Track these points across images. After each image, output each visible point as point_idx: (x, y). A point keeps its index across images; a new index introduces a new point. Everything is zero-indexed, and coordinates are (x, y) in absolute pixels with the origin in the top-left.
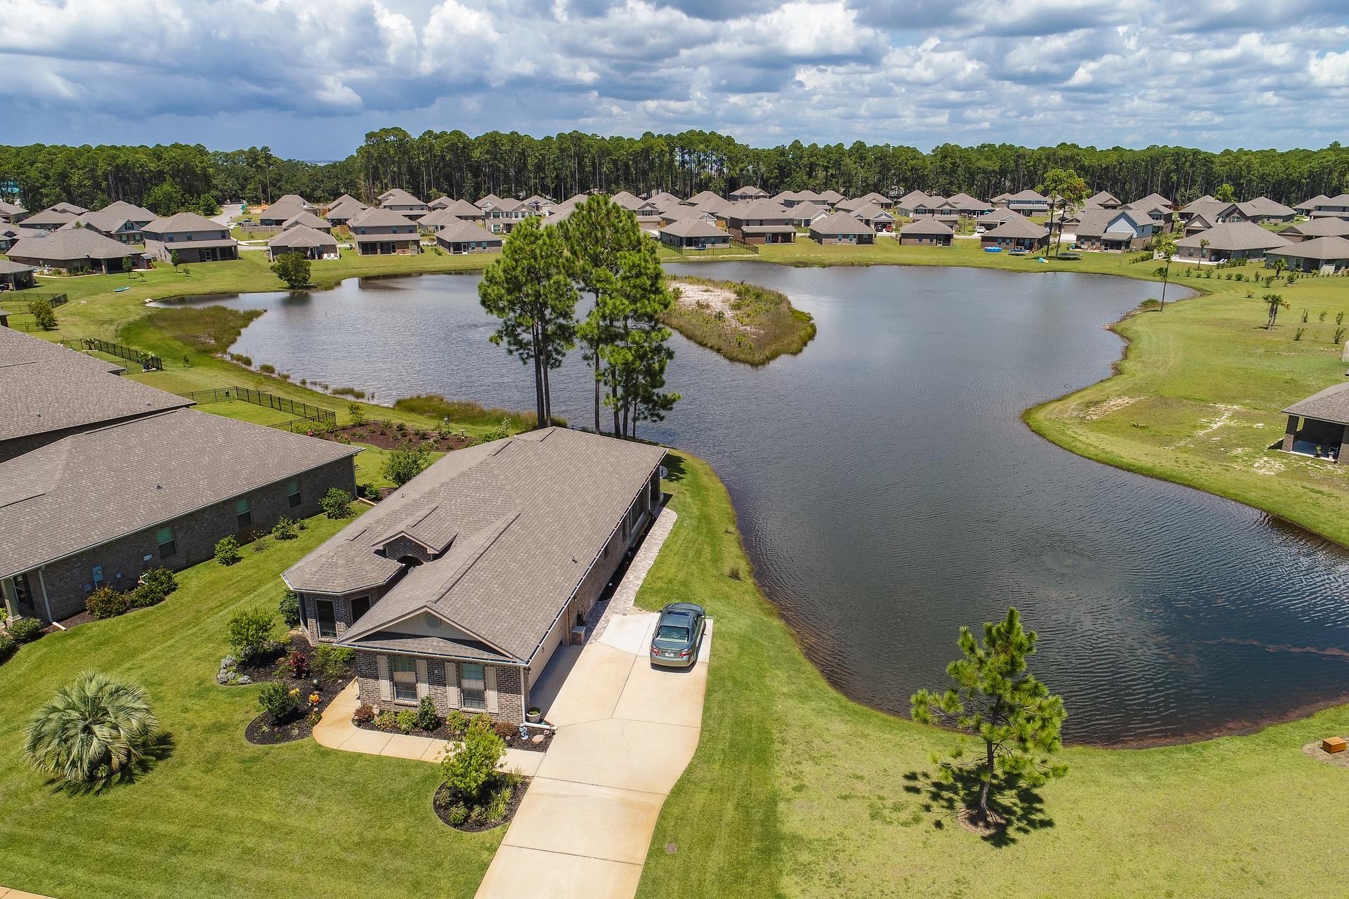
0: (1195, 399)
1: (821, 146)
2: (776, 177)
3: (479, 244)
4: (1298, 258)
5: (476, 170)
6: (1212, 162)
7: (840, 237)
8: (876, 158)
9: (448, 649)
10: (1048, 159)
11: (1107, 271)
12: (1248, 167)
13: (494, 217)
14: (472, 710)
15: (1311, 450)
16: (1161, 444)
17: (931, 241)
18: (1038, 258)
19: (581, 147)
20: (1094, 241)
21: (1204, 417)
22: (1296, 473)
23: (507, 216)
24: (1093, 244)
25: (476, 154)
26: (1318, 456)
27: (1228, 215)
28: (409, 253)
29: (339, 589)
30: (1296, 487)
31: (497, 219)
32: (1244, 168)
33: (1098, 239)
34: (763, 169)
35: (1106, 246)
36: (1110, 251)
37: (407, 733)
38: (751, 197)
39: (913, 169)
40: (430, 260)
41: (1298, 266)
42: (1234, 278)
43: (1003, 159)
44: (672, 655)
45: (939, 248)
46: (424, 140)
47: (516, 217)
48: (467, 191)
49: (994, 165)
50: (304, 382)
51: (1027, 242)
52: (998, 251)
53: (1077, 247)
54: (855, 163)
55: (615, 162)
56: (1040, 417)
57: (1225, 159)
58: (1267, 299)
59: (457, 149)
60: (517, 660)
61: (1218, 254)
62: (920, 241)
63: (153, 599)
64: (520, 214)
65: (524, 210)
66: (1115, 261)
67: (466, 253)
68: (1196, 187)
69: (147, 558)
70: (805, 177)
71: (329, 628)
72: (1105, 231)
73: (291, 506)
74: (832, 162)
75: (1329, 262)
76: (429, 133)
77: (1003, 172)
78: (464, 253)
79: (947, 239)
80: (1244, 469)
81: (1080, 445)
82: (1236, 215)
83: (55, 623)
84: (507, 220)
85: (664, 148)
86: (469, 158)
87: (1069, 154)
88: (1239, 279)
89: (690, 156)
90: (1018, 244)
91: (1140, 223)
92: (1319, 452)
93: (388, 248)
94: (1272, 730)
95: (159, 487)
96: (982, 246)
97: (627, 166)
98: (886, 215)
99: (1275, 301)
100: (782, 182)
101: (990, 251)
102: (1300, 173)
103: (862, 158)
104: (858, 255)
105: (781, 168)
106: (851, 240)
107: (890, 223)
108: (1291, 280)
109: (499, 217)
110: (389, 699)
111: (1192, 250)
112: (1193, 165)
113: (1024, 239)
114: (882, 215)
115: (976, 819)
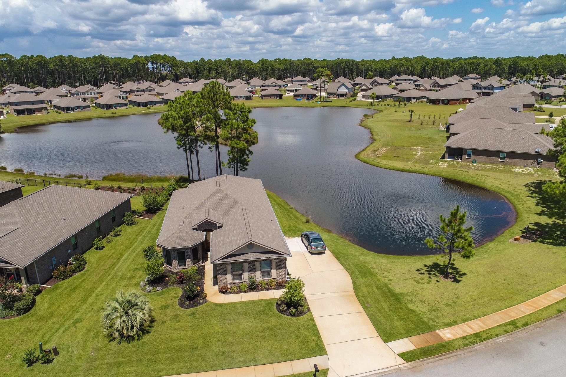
0: (406, 146)
1: (213, 60)
2: (195, 74)
3: (79, 107)
4: (404, 97)
5: (52, 73)
6: (359, 65)
7: (239, 97)
8: (236, 65)
9: (258, 256)
10: (301, 64)
11: (342, 105)
12: (371, 66)
13: (76, 95)
14: (265, 279)
15: (454, 158)
16: (407, 161)
17: (275, 97)
18: (317, 102)
19: (105, 62)
20: (334, 94)
21: (414, 151)
22: (453, 166)
23: (83, 94)
24: (333, 96)
25: (52, 66)
26: (456, 160)
27: (373, 83)
28: (43, 114)
29: (190, 245)
30: (455, 170)
31: (78, 96)
32: (369, 66)
33: (335, 94)
34: (190, 70)
35: (339, 96)
36: (340, 98)
37: (246, 292)
38: (187, 82)
39: (251, 69)
40: (54, 116)
41: (404, 100)
42: (386, 105)
43: (285, 64)
44: (320, 248)
45: (278, 100)
46: (23, 59)
47: (88, 94)
48: (49, 84)
49: (282, 67)
50: (45, 175)
51: (310, 96)
52: (301, 100)
53: (328, 97)
54: (228, 67)
55: (121, 68)
56: (362, 156)
57: (363, 63)
58: (409, 111)
59: (41, 64)
60: (287, 255)
61: (378, 97)
62: (270, 97)
63: (80, 268)
64: (89, 93)
65: (91, 91)
66: (343, 101)
67: (73, 112)
68: (355, 73)
69: (69, 251)
70: (208, 73)
71: (182, 263)
72: (337, 91)
73: (113, 222)
74: (218, 67)
75: (414, 98)
76: (25, 56)
77: (286, 69)
78: (72, 112)
79: (280, 96)
80: (437, 166)
81: (382, 165)
82: (376, 83)
83: (42, 285)
84: (83, 96)
85: (145, 62)
86: (47, 68)
87: (309, 62)
88: (388, 106)
89: (156, 65)
90: (307, 97)
91: (349, 87)
92: (456, 158)
93: (31, 112)
94: (498, 239)
95: (64, 220)
96: (294, 98)
97: (127, 70)
98: (251, 88)
99: (412, 111)
100: (198, 76)
101: (298, 100)
102: (387, 68)
103: (230, 65)
104: (249, 104)
105: (197, 70)
106: (243, 98)
107: (253, 91)
108: (405, 105)
109: (79, 95)
110: (231, 282)
111: (369, 96)
112: (352, 66)
113: (309, 95)
114: (249, 88)
115: (446, 277)
